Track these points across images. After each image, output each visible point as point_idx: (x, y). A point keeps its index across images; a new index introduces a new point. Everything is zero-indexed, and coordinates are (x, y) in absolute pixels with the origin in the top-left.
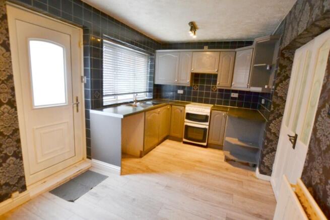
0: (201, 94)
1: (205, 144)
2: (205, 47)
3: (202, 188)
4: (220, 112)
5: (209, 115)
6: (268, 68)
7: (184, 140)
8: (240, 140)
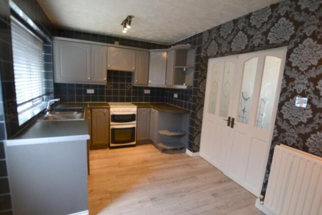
0: (115, 93)
1: (134, 143)
2: (115, 42)
3: (176, 183)
4: (145, 109)
5: (136, 113)
6: (185, 70)
7: (112, 145)
8: (170, 131)
